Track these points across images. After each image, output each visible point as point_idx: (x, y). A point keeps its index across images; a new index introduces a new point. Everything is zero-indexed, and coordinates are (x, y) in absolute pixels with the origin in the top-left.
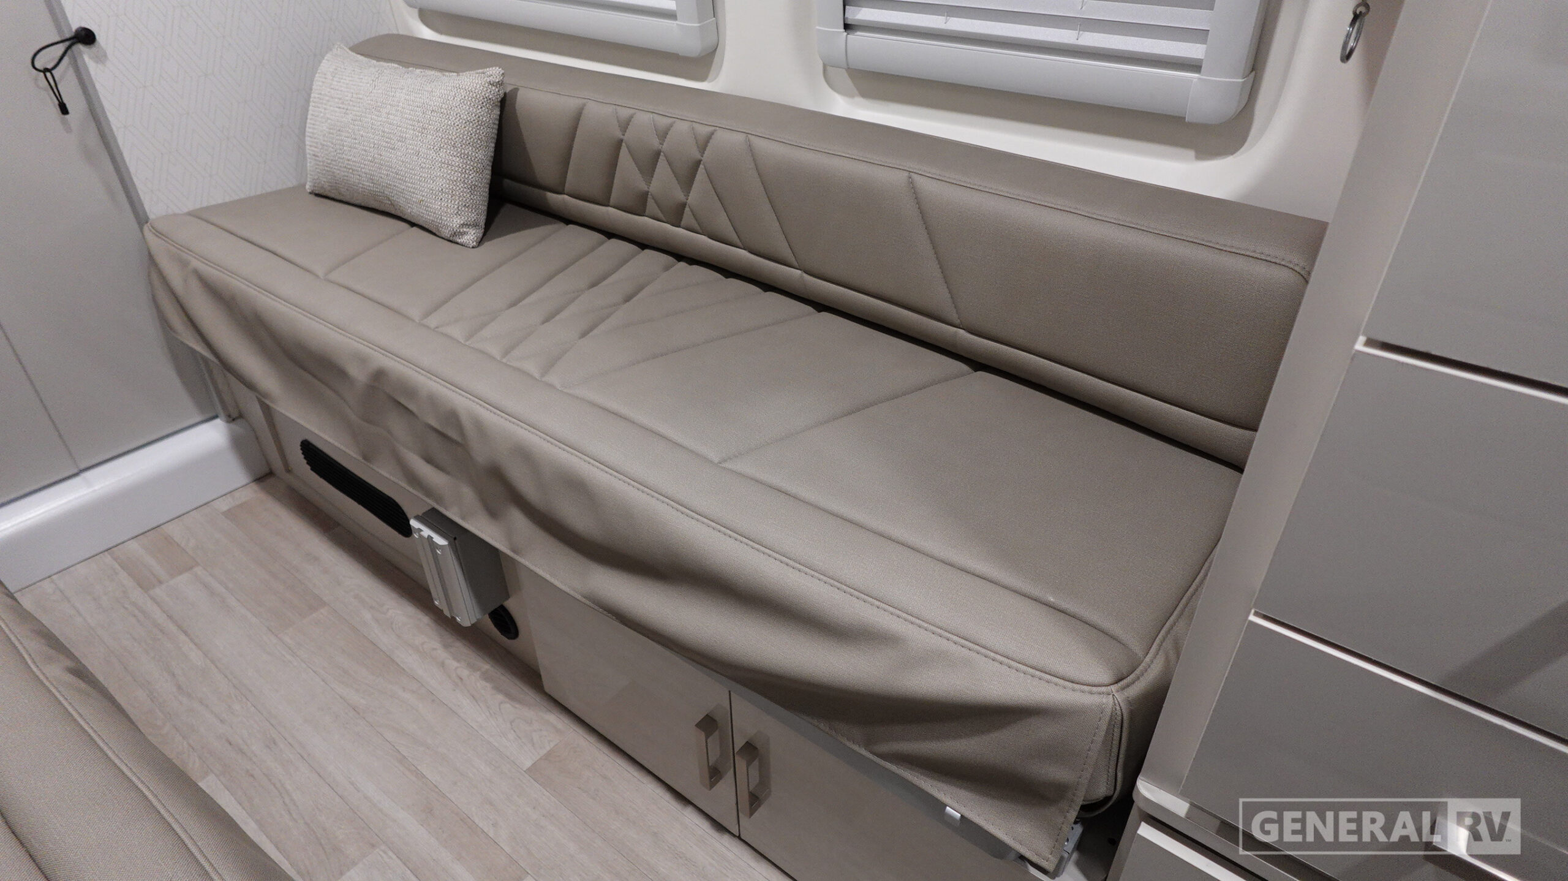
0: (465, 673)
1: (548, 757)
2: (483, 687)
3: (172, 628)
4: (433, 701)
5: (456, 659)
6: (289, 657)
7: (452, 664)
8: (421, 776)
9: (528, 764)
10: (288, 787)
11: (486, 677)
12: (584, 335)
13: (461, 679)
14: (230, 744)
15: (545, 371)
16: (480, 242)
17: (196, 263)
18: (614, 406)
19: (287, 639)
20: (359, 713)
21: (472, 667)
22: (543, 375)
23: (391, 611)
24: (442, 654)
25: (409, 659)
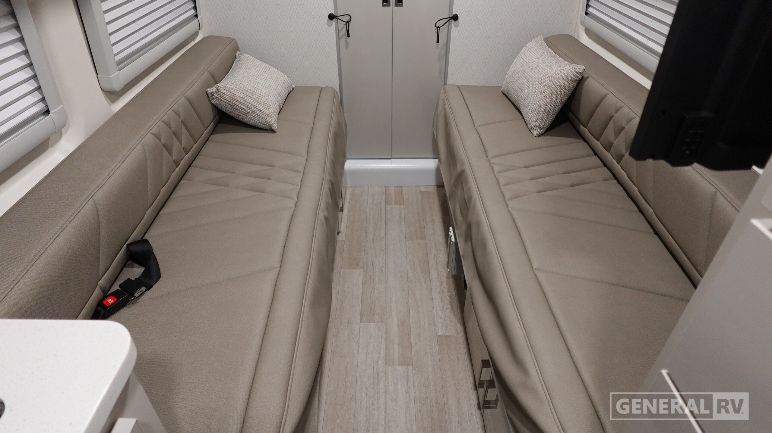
0: (446, 290)
1: (447, 336)
2: (447, 299)
3: (384, 220)
4: (430, 292)
5: (447, 284)
6: (404, 250)
7: (445, 285)
8: (409, 312)
9: (440, 334)
10: (376, 288)
11: (451, 297)
12: (539, 192)
13: (443, 291)
14: (372, 264)
15: (512, 198)
16: (540, 136)
17: (447, 107)
18: (520, 225)
19: (407, 243)
20: (408, 280)
21: (449, 290)
22: (509, 200)
23: (441, 255)
24: (444, 279)
25: (434, 274)
